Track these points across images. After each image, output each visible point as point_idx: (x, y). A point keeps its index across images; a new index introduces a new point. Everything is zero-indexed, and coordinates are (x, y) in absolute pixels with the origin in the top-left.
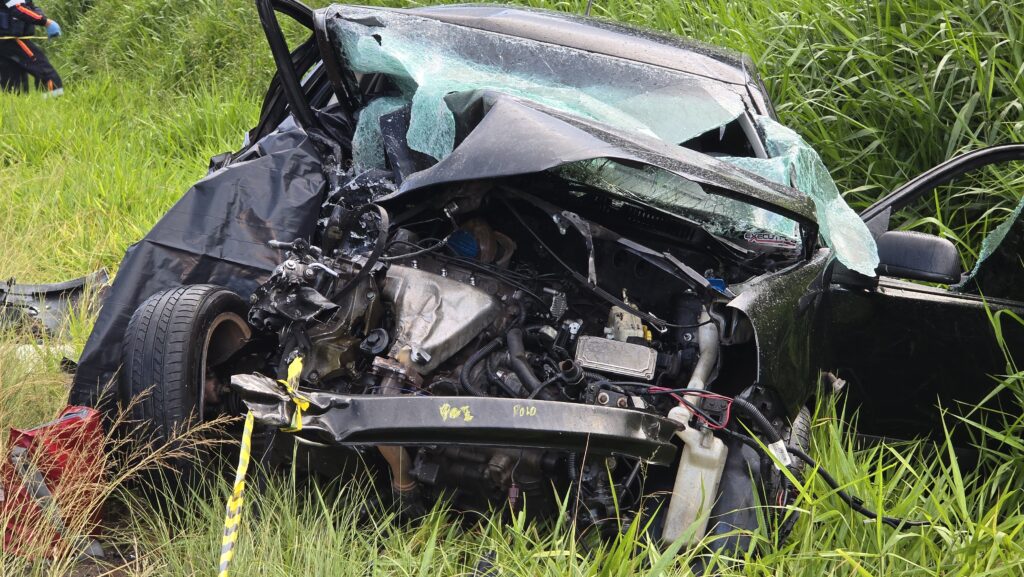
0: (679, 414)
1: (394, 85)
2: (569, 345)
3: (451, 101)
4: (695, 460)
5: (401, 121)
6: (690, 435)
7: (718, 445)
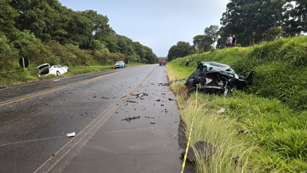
0: (225, 87)
1: (206, 67)
2: (217, 83)
3: (210, 68)
4: (226, 91)
5: (206, 69)
6: (226, 89)
7: (227, 90)
